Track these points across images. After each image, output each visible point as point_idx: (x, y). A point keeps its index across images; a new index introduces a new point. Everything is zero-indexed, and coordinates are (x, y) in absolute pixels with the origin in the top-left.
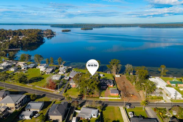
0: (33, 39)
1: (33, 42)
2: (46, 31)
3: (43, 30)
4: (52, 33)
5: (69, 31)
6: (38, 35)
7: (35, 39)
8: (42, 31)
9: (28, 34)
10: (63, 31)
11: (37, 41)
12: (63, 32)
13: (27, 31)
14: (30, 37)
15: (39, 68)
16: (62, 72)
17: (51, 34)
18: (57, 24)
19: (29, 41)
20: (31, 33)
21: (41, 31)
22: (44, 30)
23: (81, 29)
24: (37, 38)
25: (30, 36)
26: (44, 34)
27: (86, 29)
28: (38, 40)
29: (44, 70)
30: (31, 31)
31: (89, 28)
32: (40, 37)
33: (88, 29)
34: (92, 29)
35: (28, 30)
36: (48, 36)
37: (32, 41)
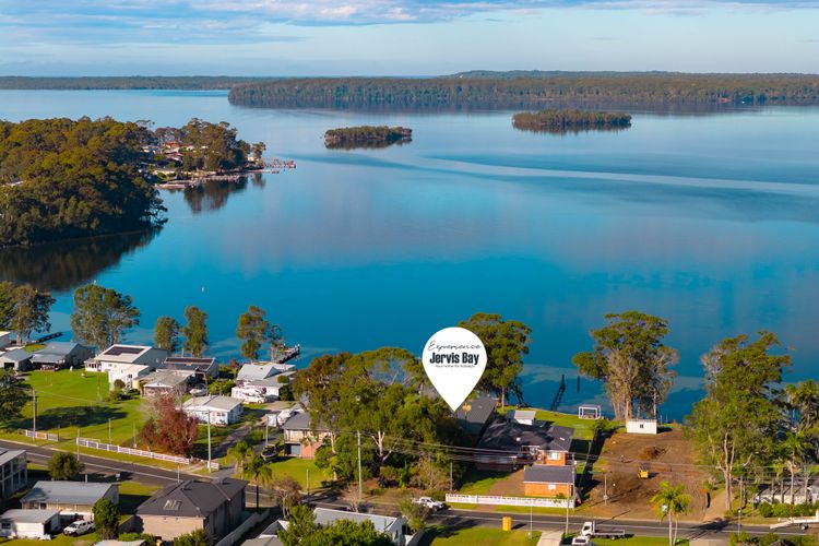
0: (68, 193)
1: (68, 220)
2: (180, 134)
3: (153, 129)
4: (231, 158)
5: (397, 137)
6: (112, 166)
7: (80, 198)
8: (150, 138)
9: (26, 159)
10: (340, 140)
11: (103, 217)
12: (331, 146)
13: (15, 136)
14: (46, 181)
15: (104, 367)
16: (252, 391)
17: (226, 166)
18: (291, 82)
19: (35, 212)
20: (51, 148)
21: (136, 133)
22: (162, 131)
23: (518, 125)
24: (101, 187)
25: (48, 173)
26: (163, 164)
27: (559, 125)
28: (105, 207)
29: (135, 375)
30: (53, 137)
31: (593, 114)
32: (125, 181)
33: (582, 124)
34: (623, 123)
35: (29, 125)
36: (198, 177)
37: (55, 210)
